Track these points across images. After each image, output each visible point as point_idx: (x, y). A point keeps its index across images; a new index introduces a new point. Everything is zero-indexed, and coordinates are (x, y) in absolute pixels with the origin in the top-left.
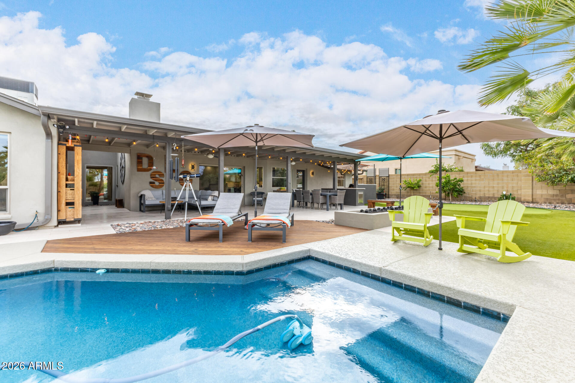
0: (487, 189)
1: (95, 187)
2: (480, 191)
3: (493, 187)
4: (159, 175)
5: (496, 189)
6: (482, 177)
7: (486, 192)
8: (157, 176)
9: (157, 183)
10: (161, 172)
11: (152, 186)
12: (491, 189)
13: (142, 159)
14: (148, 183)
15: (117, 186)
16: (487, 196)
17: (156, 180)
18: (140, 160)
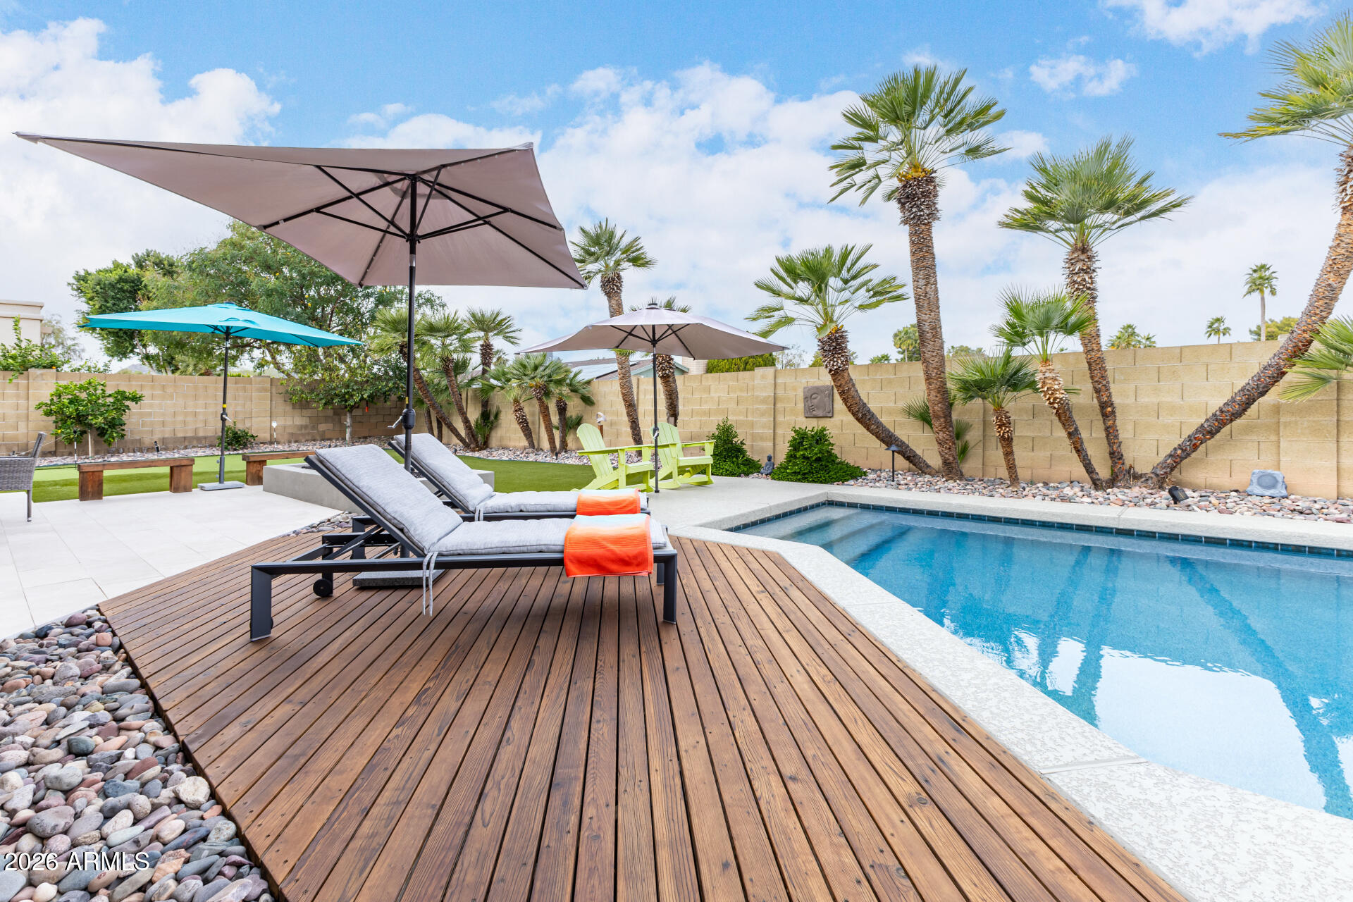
0: (180, 418)
2: (163, 424)
3: (195, 414)
5: (201, 417)
6: (170, 390)
7: (179, 427)
12: (190, 419)
16: (180, 435)
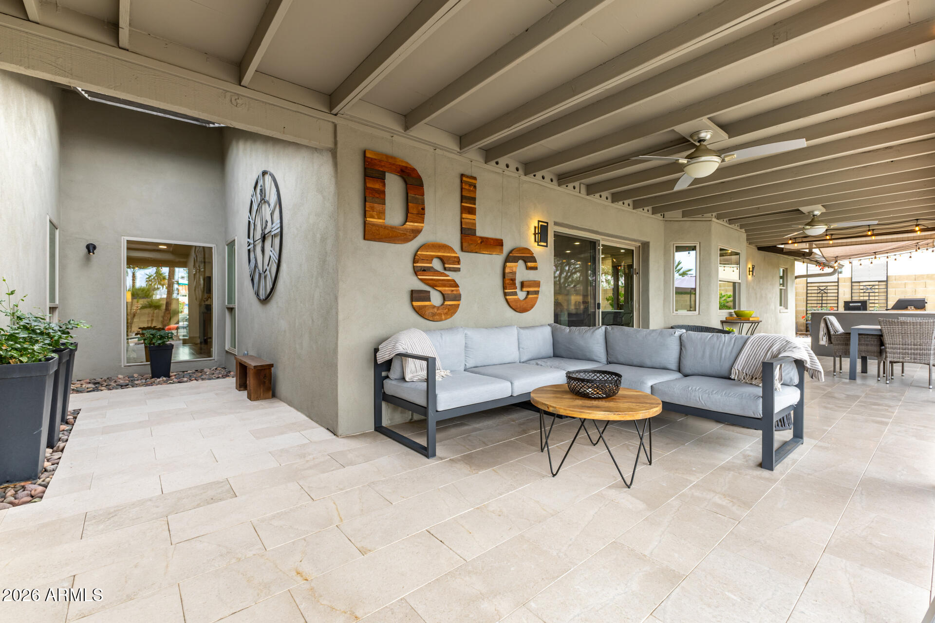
1: (156, 311)
4: (442, 260)
8: (436, 265)
9: (436, 299)
10: (450, 249)
11: (419, 311)
13: (382, 178)
14: (406, 298)
15: (231, 310)
17: (433, 285)
18: (377, 186)
